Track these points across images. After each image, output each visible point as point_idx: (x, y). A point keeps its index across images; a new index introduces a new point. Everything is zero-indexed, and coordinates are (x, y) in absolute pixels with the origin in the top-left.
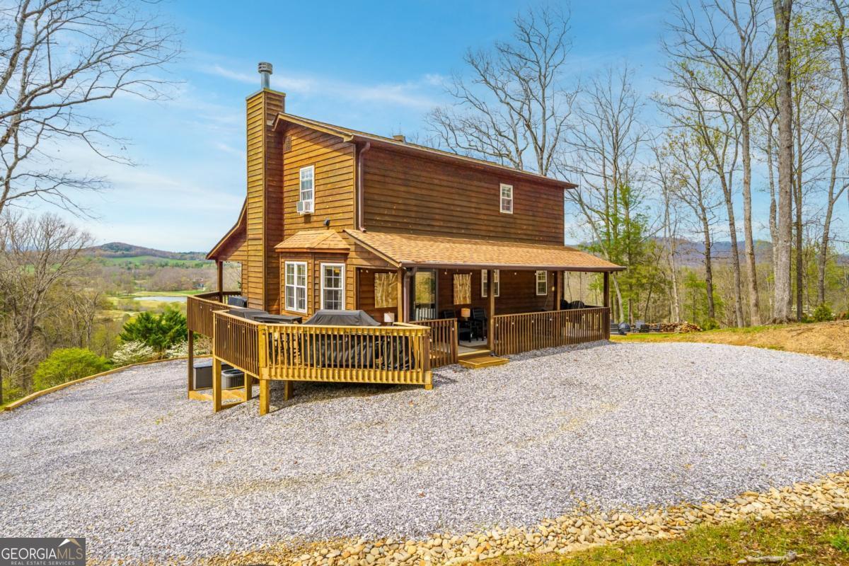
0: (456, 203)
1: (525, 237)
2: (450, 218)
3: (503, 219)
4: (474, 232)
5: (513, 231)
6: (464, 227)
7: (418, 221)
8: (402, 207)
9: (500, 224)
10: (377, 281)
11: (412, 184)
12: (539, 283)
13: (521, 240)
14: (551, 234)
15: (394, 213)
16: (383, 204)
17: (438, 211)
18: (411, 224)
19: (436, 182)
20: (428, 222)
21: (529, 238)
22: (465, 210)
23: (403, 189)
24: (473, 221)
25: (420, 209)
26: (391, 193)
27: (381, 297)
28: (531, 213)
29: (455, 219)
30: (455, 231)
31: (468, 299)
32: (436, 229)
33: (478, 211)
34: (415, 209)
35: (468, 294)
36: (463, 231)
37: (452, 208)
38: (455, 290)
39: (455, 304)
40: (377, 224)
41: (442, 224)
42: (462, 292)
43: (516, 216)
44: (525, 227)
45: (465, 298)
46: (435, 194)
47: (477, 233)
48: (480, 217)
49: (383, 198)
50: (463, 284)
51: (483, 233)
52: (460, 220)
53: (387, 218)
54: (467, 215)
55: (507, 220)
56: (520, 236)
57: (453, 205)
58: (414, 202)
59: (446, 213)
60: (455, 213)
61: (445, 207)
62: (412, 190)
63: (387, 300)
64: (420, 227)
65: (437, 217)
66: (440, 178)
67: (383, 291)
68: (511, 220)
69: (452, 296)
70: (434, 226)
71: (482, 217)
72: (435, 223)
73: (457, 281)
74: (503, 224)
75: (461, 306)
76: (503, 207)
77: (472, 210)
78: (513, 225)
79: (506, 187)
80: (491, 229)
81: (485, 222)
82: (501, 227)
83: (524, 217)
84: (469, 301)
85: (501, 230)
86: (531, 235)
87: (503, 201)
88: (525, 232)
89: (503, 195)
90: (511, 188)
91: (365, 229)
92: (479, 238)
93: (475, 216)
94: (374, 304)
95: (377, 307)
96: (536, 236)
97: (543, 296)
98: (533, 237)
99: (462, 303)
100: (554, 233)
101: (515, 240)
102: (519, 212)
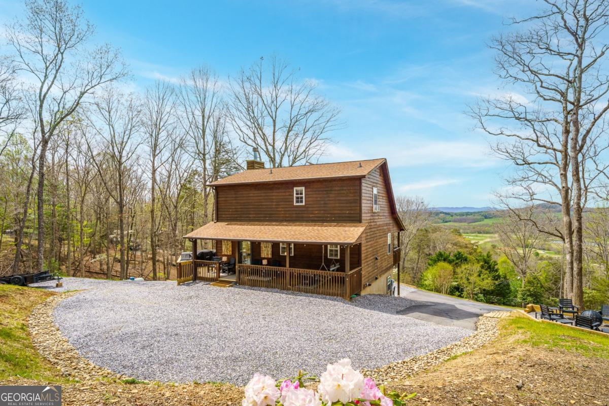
0: (263, 204)
1: (316, 219)
2: (260, 212)
3: (297, 209)
4: (274, 218)
5: (305, 215)
6: (268, 216)
8: (234, 210)
9: (294, 212)
10: (223, 244)
11: (239, 198)
13: (313, 221)
14: (343, 215)
15: (230, 213)
16: (226, 210)
17: (252, 210)
19: (252, 195)
21: (321, 219)
22: (269, 207)
23: (234, 201)
24: (273, 213)
25: (243, 210)
26: (229, 204)
27: (225, 249)
28: (322, 202)
29: (263, 212)
30: (262, 219)
32: (252, 218)
33: (278, 206)
34: (240, 210)
35: (270, 252)
36: (267, 218)
37: (260, 207)
38: (262, 249)
39: (262, 256)
41: (254, 216)
42: (266, 252)
43: (307, 206)
44: (316, 212)
45: (268, 254)
46: (250, 201)
47: (277, 218)
48: (278, 210)
49: (226, 207)
50: (266, 247)
51: (281, 219)
52: (266, 212)
53: (228, 216)
54: (270, 209)
55: (301, 209)
56: (312, 219)
57: (261, 205)
58: (239, 207)
59: (256, 210)
61: (256, 207)
62: (239, 201)
63: (227, 252)
64: (243, 218)
65: (252, 212)
66: (253, 193)
67: (225, 247)
68: (304, 209)
69: (260, 253)
70: (250, 217)
71: (280, 209)
72: (250, 216)
73: (262, 245)
74: (298, 212)
75: (264, 258)
76: (297, 202)
77: (274, 206)
78: (306, 212)
79: (299, 188)
80: (287, 215)
81: (283, 212)
82: (296, 214)
83: (315, 206)
84: (270, 256)
85: (294, 215)
86: (323, 217)
87: (297, 198)
88: (317, 215)
89: (297, 194)
90: (303, 188)
91: (217, 221)
92: (278, 222)
93: (275, 209)
94: (222, 252)
95: (223, 254)
96: (328, 217)
97: (335, 259)
98: (324, 219)
99: (266, 257)
100: (349, 213)
101: (307, 221)
102: (311, 203)
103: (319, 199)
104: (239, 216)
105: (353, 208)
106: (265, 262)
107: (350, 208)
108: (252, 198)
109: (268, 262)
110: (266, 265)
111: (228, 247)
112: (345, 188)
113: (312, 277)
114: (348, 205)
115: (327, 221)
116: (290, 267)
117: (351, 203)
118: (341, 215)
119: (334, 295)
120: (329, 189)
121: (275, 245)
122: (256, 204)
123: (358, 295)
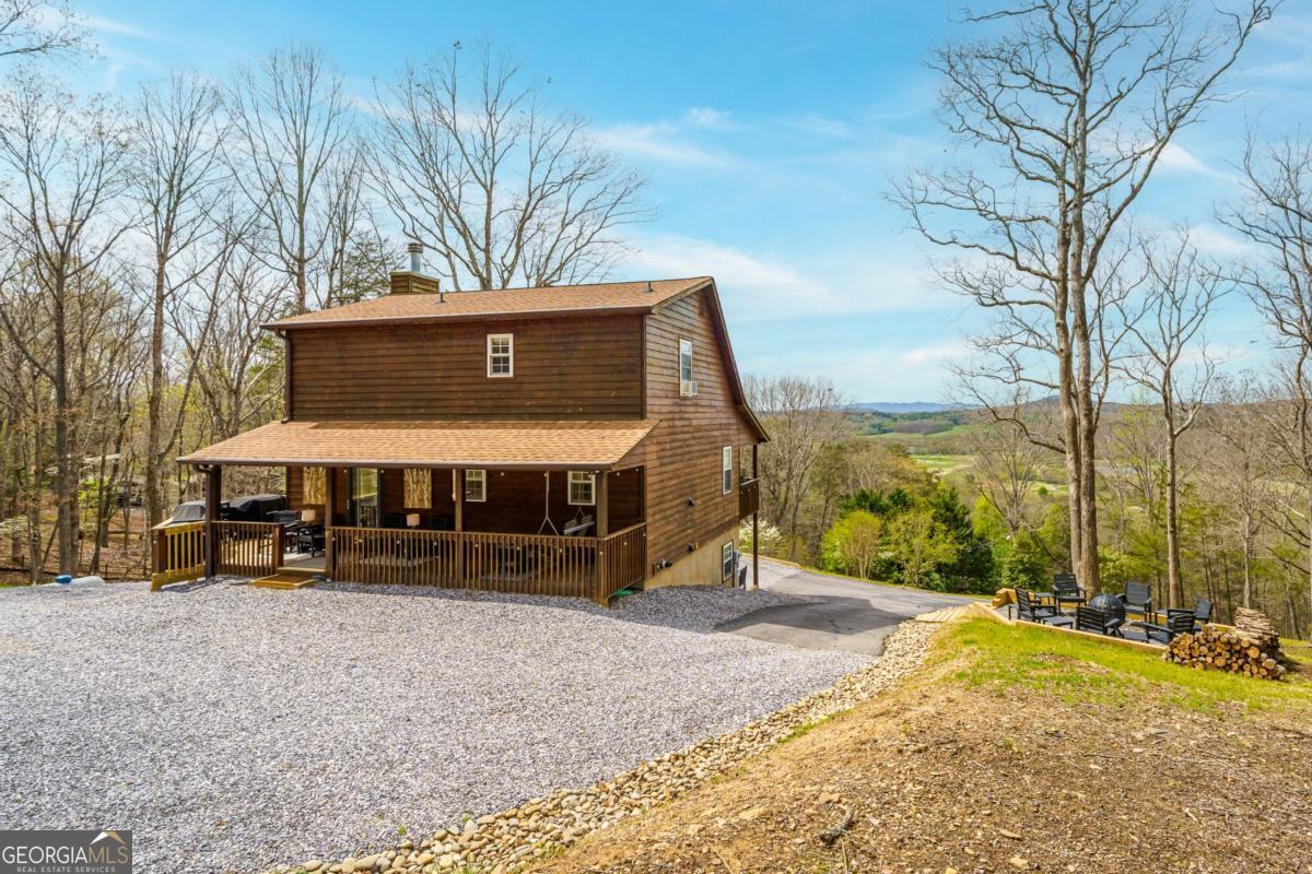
0: (411, 374)
1: (540, 411)
2: (401, 396)
3: (494, 387)
4: (437, 411)
5: (514, 402)
6: (424, 404)
7: (357, 404)
8: (337, 390)
9: (488, 395)
10: (305, 475)
11: (349, 361)
12: (575, 486)
13: (531, 415)
14: (605, 401)
15: (327, 398)
16: (314, 390)
17: (383, 389)
18: (345, 408)
19: (383, 352)
20: (370, 404)
21: (553, 410)
22: (425, 381)
23: (337, 369)
24: (436, 396)
25: (358, 389)
26: (323, 376)
27: (310, 491)
28: (555, 371)
29: (410, 396)
30: (408, 412)
31: (426, 502)
32: (381, 411)
33: (447, 381)
34: (353, 390)
35: (427, 495)
36: (422, 411)
37: (404, 382)
38: (406, 488)
39: (406, 507)
40: (308, 413)
41: (389, 404)
42: (418, 495)
43: (519, 379)
44: (541, 394)
45: (421, 500)
46: (379, 367)
47: (447, 411)
48: (449, 389)
49: (314, 384)
50: (418, 480)
51: (457, 411)
52: (418, 396)
53: (318, 405)
54: (429, 389)
55: (504, 387)
56: (531, 410)
57: (407, 378)
58: (350, 382)
59: (394, 389)
60: (409, 389)
61: (394, 382)
62: (349, 368)
63: (315, 497)
64: (359, 412)
65: (383, 396)
66: (385, 347)
67: (311, 485)
68: (511, 387)
69: (403, 497)
70: (377, 408)
71: (454, 388)
72: (379, 405)
73: (409, 478)
74: (495, 395)
75: (413, 511)
76: (496, 370)
77: (438, 381)
78: (515, 394)
79: (499, 337)
80: (472, 403)
81: (459, 395)
82: (491, 398)
83: (538, 379)
84: (427, 505)
85: (489, 403)
86: (557, 406)
87: (496, 360)
88: (541, 402)
89: (495, 350)
90: (510, 337)
91: (292, 418)
92: (448, 419)
93: (442, 388)
94: (301, 499)
95: (305, 503)
96: (568, 406)
97: (583, 507)
98: (560, 410)
99: (417, 507)
100: (615, 397)
101: (520, 416)
102: (528, 372)
103: (547, 363)
104: (350, 404)
105: (626, 384)
106: (413, 520)
107: (618, 385)
108: (383, 360)
109: (422, 519)
110: (417, 527)
111: (319, 484)
112: (608, 337)
113: (518, 552)
114: (614, 377)
115: (567, 416)
116: (464, 529)
117: (621, 372)
118: (599, 401)
119: (569, 593)
120: (572, 339)
121: (440, 476)
122: (394, 374)
123: (637, 589)
